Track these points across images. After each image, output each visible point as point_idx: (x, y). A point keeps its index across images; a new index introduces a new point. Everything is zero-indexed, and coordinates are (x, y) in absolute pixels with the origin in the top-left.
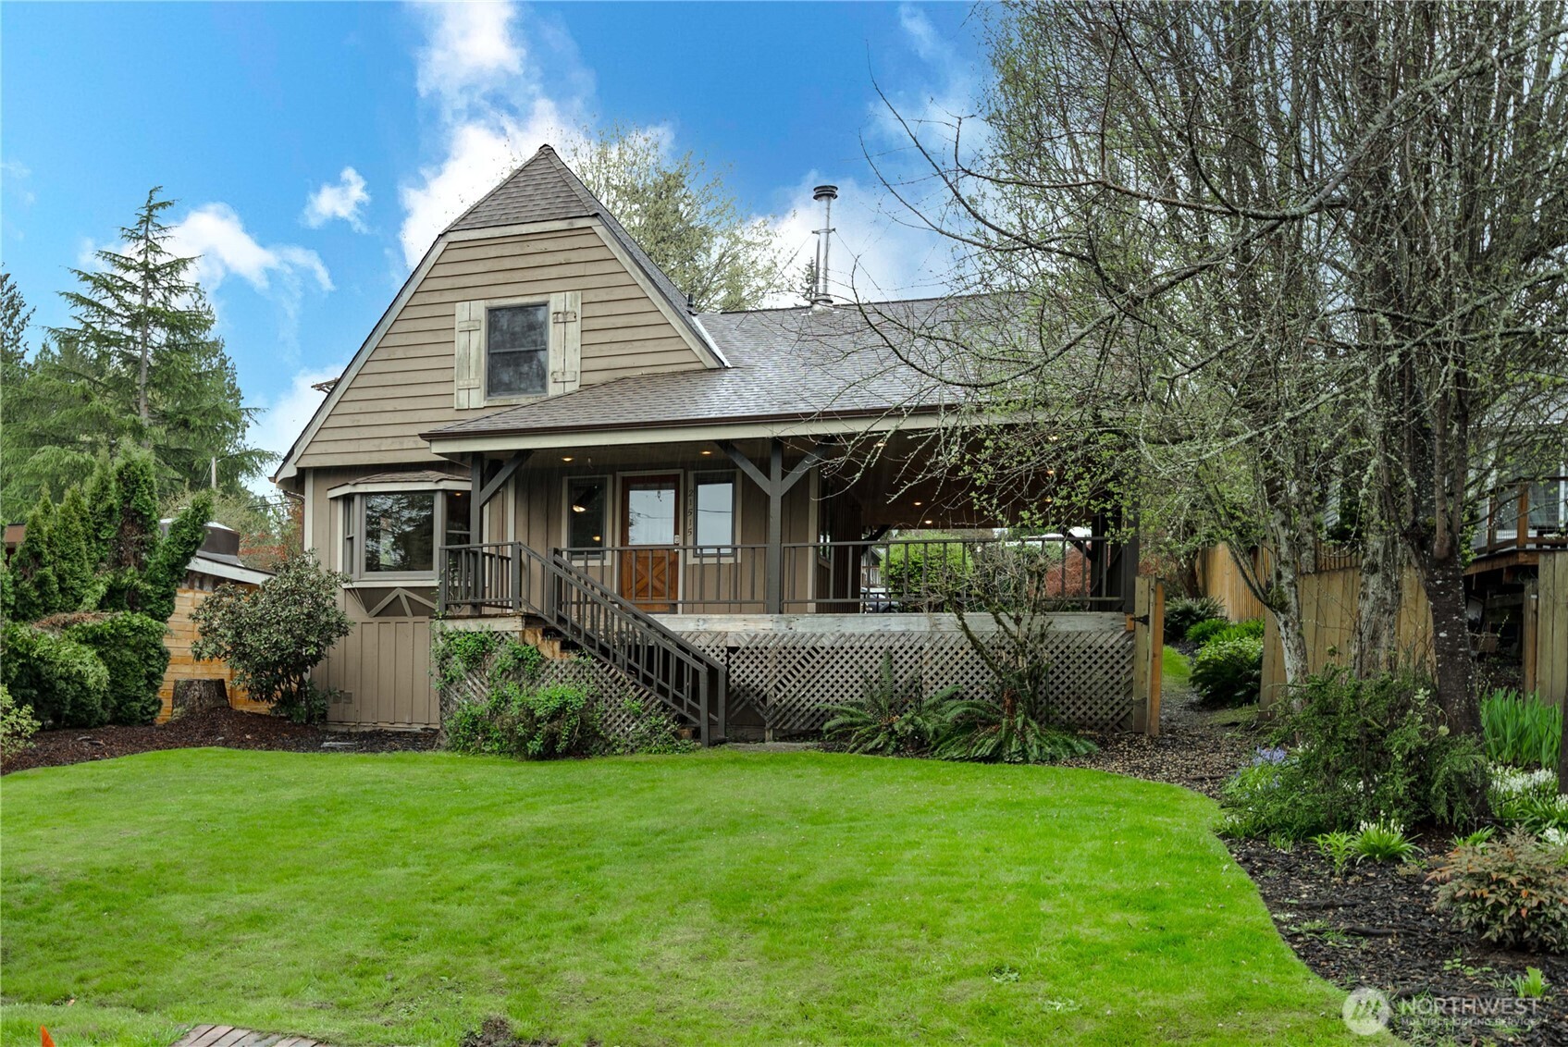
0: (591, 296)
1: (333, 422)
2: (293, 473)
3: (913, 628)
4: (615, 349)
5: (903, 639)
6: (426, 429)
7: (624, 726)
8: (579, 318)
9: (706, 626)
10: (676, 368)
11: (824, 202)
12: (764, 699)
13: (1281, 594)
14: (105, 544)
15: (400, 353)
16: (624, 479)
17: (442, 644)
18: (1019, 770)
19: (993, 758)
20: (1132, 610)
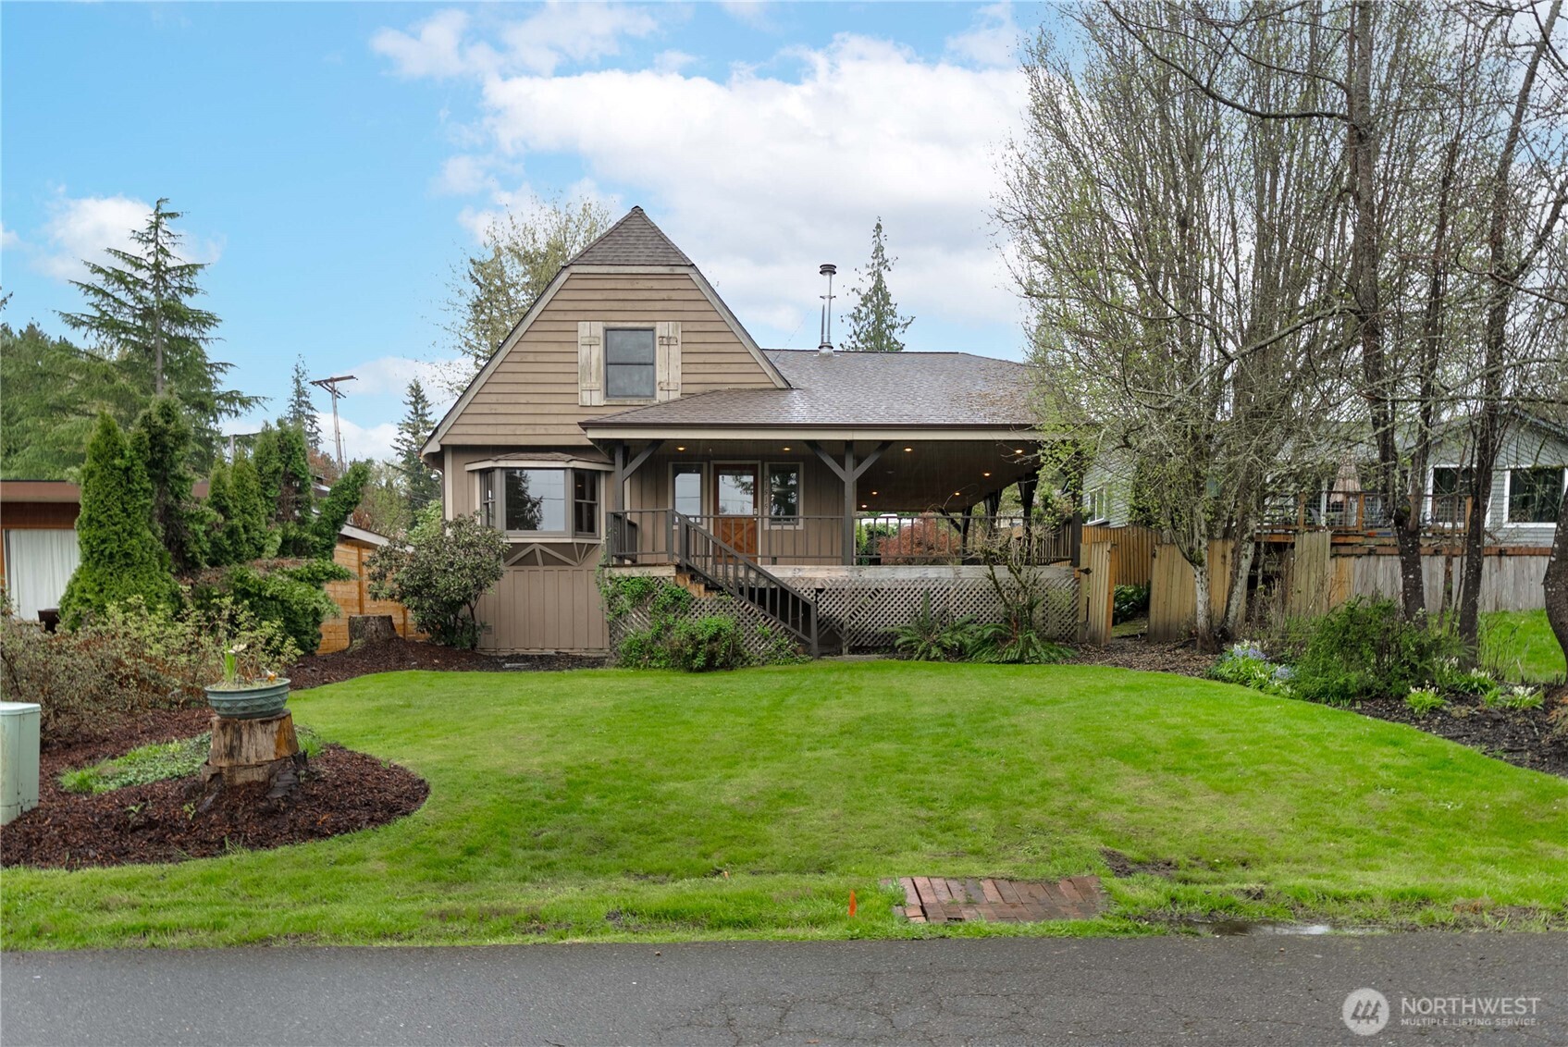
0: (688, 327)
1: (472, 409)
2: (438, 449)
3: (943, 575)
4: (708, 369)
5: (936, 584)
6: (583, 419)
7: (756, 646)
8: (679, 343)
9: (800, 574)
10: (754, 386)
11: (827, 276)
12: (842, 626)
13: (1200, 555)
14: (272, 501)
15: (531, 358)
16: (715, 465)
17: (611, 587)
18: (1035, 669)
19: (1019, 661)
20: (1078, 565)
